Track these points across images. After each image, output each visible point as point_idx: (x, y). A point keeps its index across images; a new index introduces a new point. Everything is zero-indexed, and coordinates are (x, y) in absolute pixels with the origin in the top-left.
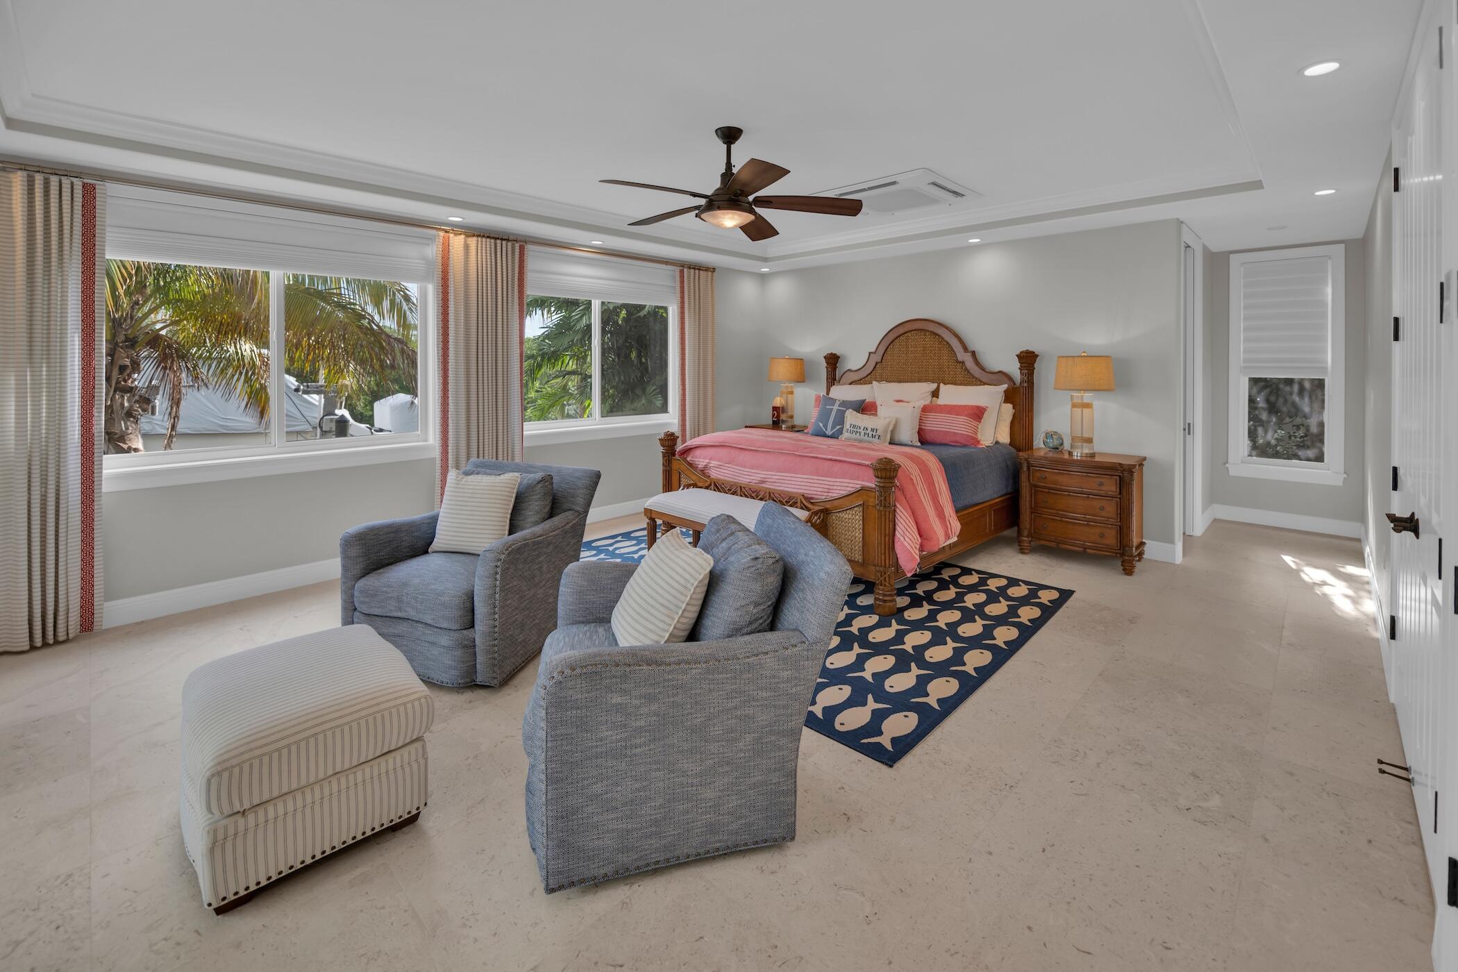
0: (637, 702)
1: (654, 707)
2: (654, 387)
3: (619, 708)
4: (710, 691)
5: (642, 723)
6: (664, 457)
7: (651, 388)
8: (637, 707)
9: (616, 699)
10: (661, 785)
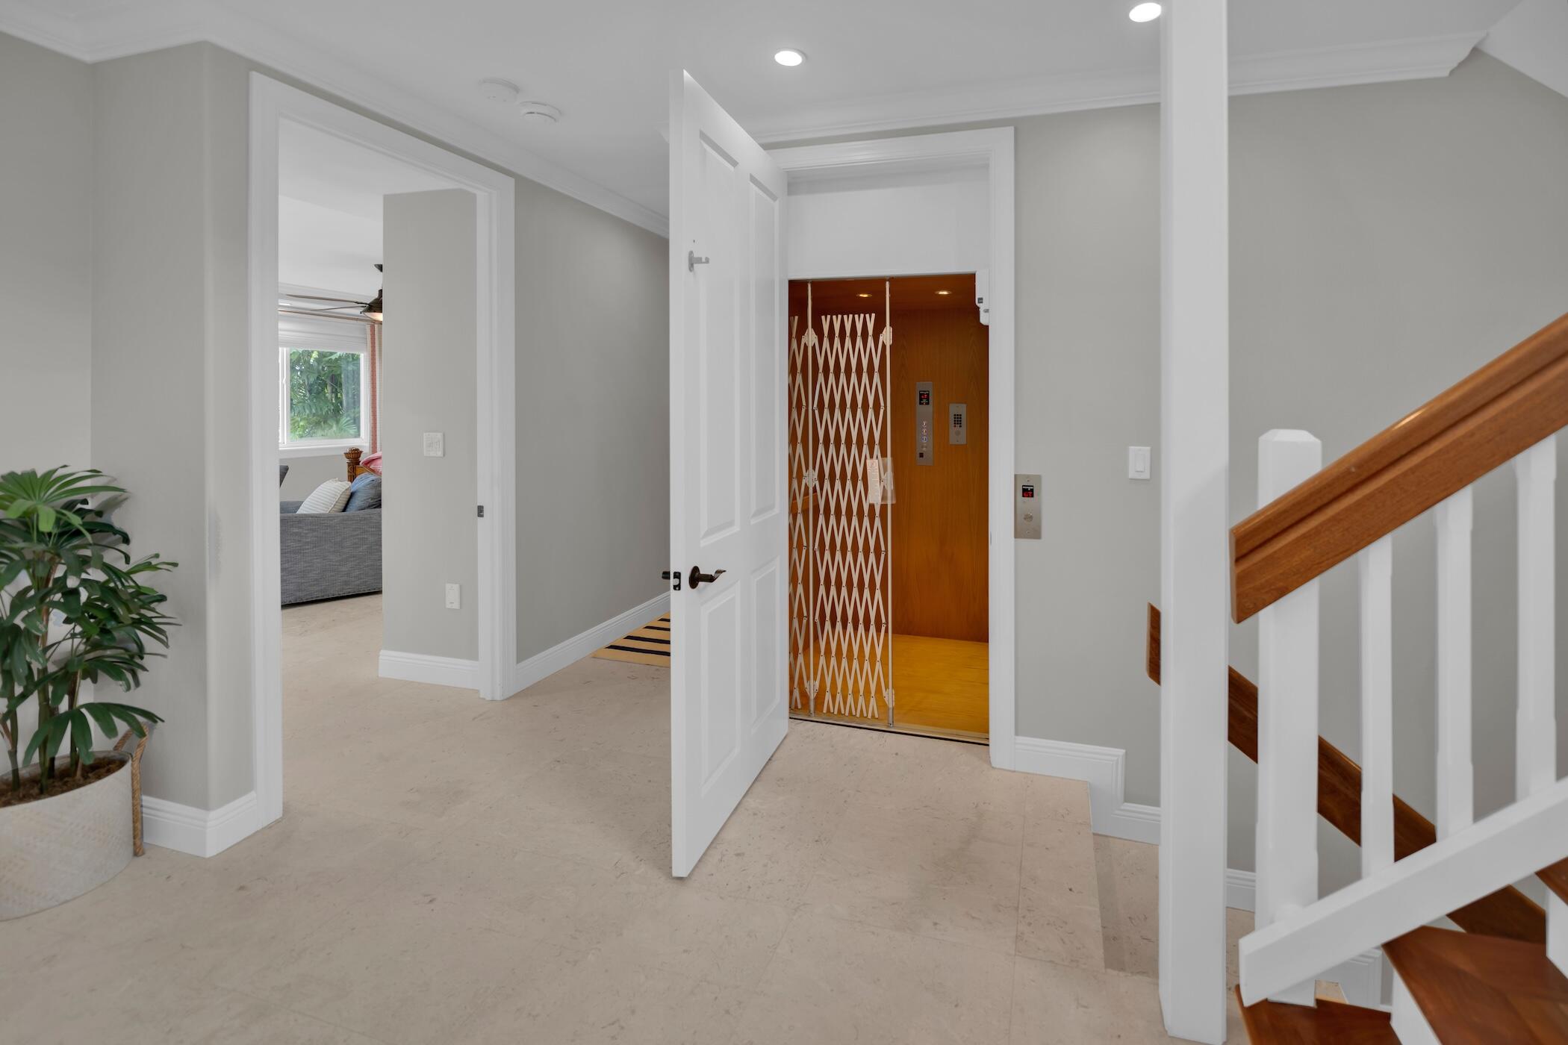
0: (307, 532)
1: (314, 534)
2: (349, 418)
3: (296, 534)
4: (344, 528)
5: (309, 540)
6: (349, 466)
7: (344, 420)
8: (307, 534)
9: (296, 530)
10: (319, 565)
